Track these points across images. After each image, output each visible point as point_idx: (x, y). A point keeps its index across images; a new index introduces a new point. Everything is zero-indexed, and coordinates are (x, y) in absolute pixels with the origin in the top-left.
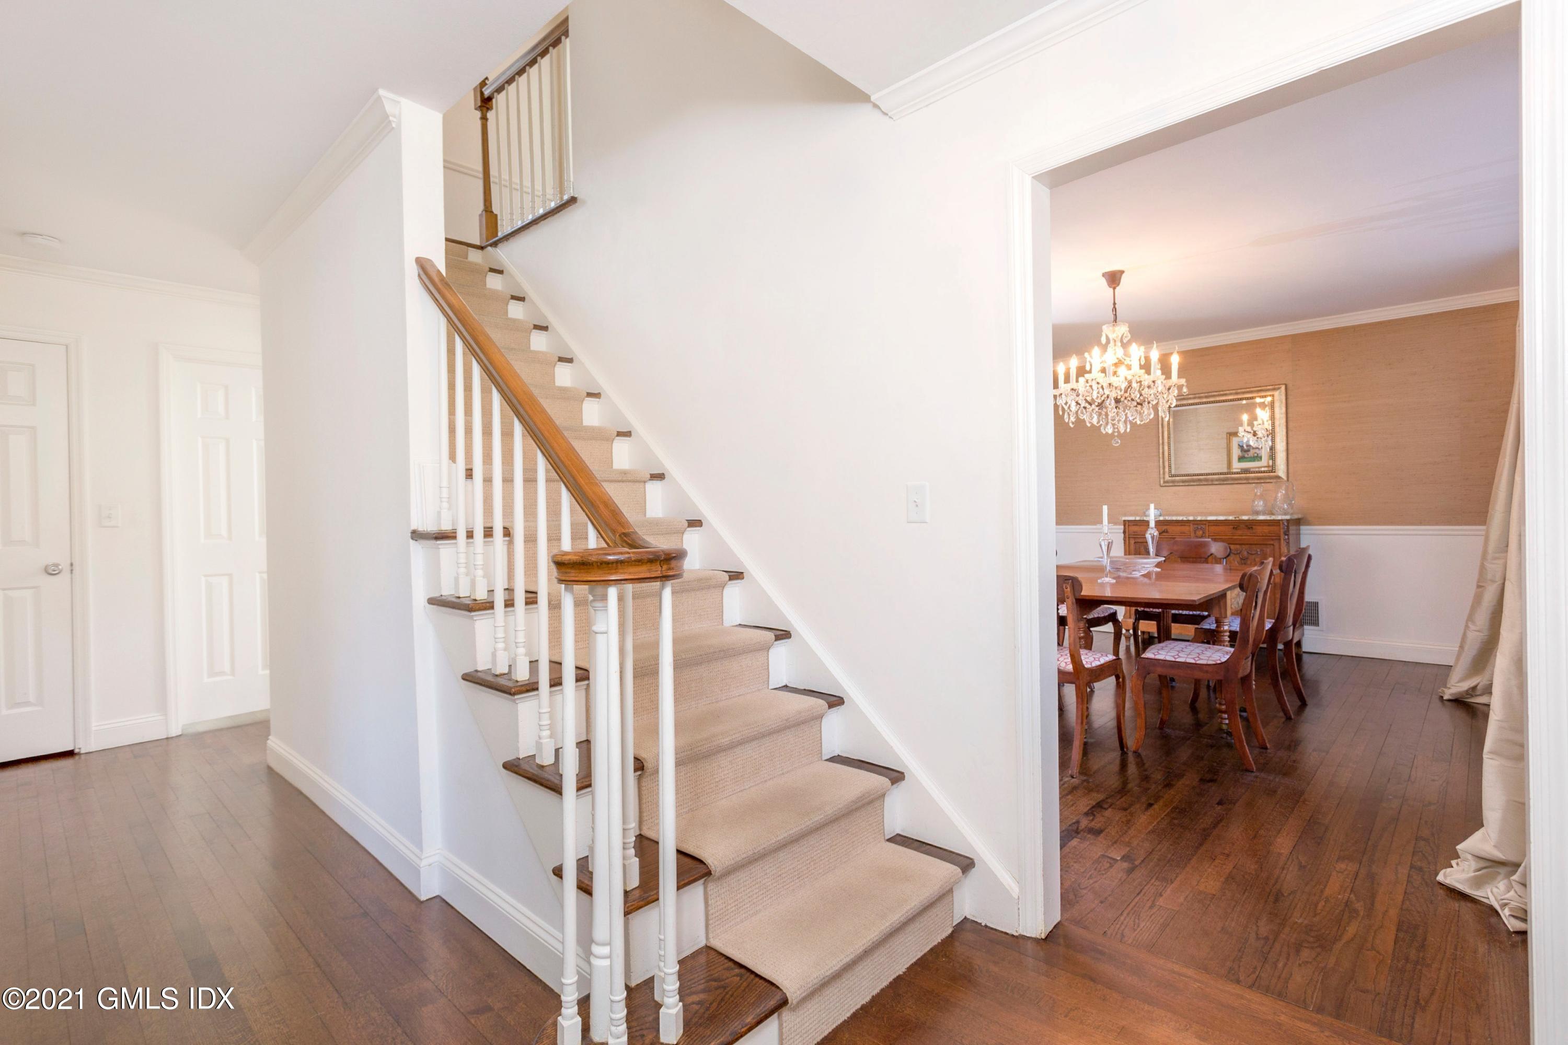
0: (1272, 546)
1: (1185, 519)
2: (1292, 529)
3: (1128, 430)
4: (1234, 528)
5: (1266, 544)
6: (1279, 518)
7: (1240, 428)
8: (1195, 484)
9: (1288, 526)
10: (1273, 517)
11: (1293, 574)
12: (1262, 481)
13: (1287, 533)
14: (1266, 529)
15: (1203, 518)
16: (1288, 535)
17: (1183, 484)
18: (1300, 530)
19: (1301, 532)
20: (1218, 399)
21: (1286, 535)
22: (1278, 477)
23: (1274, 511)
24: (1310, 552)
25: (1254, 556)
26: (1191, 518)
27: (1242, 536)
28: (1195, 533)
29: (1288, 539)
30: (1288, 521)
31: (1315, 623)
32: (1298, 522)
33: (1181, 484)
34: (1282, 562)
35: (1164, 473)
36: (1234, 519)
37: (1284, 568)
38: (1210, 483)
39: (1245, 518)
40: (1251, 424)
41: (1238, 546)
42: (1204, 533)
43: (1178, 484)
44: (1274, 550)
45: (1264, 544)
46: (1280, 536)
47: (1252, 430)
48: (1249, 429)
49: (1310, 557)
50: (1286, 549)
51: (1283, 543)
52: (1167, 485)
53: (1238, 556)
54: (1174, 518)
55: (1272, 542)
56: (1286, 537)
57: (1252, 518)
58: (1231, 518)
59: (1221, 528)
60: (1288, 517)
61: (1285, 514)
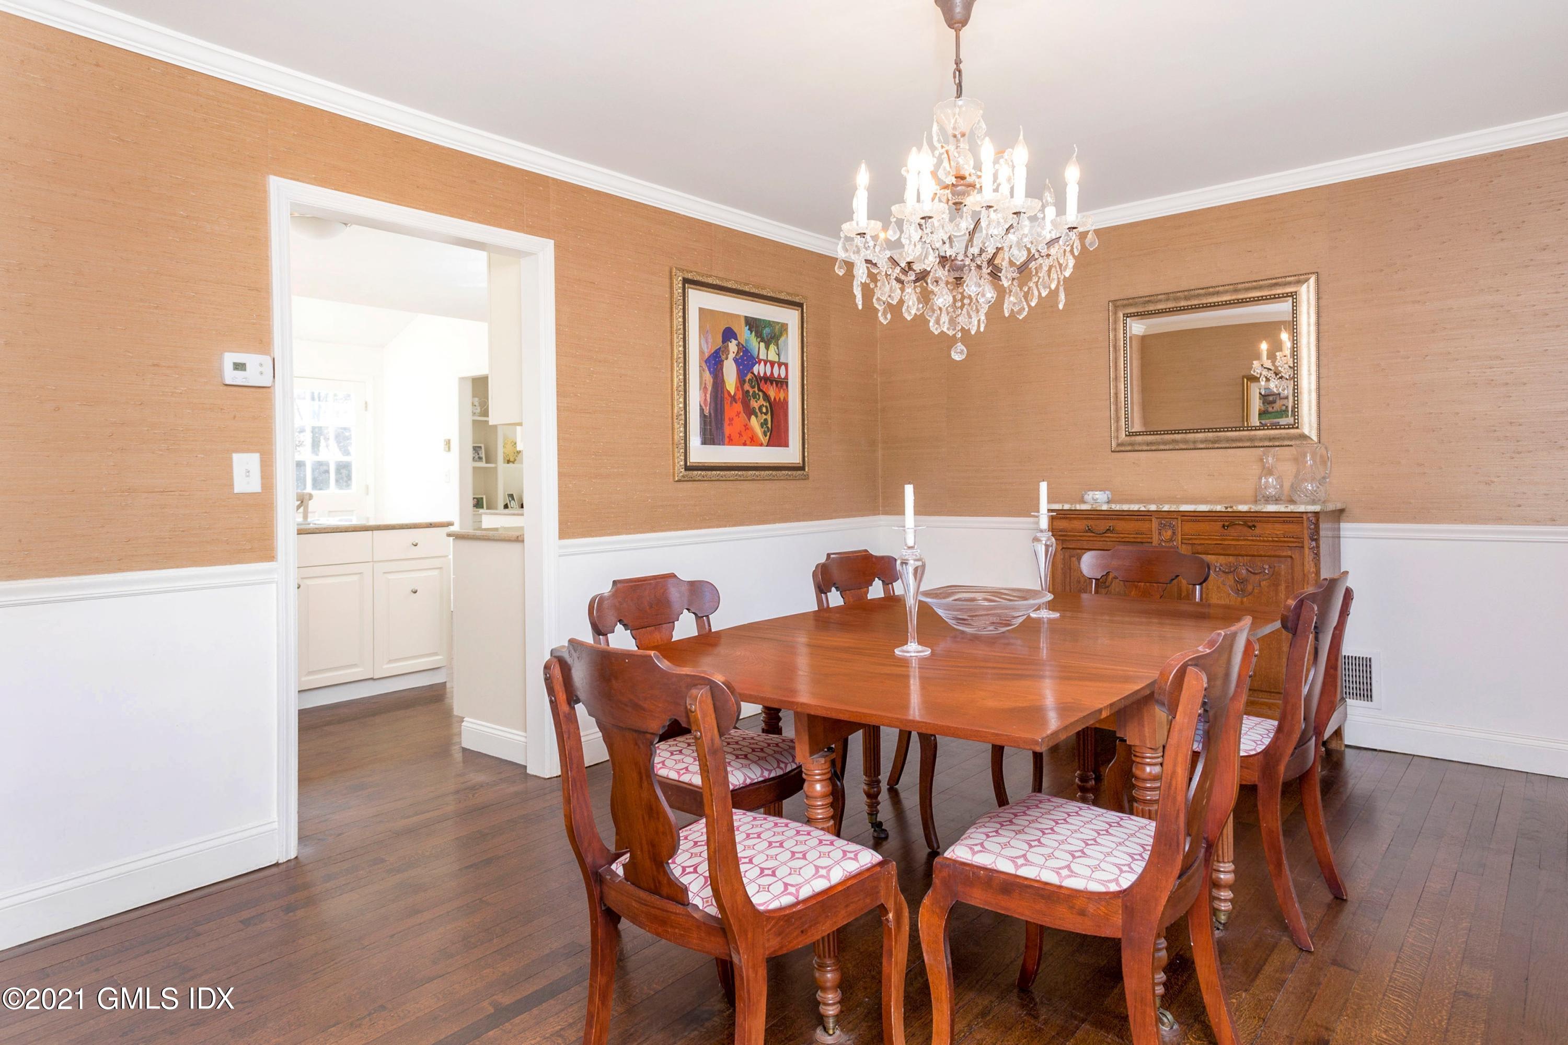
0: (1289, 559)
1: (1143, 509)
2: (1325, 529)
3: (982, 329)
4: (1224, 526)
5: (1279, 557)
6: (1302, 508)
7: (1254, 362)
8: (1167, 447)
9: (1317, 525)
10: (1291, 508)
11: (1311, 637)
12: (1277, 444)
13: (1315, 537)
14: (1279, 529)
15: (1174, 508)
16: (1317, 540)
17: (1148, 448)
18: (1339, 529)
19: (1342, 533)
20: (1204, 301)
21: (1313, 540)
22: (1304, 437)
23: (1296, 498)
24: (1350, 583)
25: (1257, 577)
26: (1153, 507)
27: (1238, 540)
28: (1160, 534)
29: (1318, 547)
30: (1316, 514)
31: (1367, 695)
32: (1339, 515)
33: (1145, 448)
34: (1287, 608)
35: (1117, 430)
36: (1224, 510)
37: (1289, 625)
38: (1192, 446)
39: (1243, 508)
40: (1272, 356)
41: (1231, 559)
42: (1174, 533)
43: (1140, 448)
44: (1292, 568)
45: (1274, 556)
46: (1303, 542)
47: (1274, 364)
48: (1268, 364)
49: (1348, 595)
50: (1312, 565)
51: (1308, 555)
52: (1123, 448)
53: (1231, 576)
54: (1125, 507)
55: (1289, 553)
56: (1314, 544)
57: (1254, 508)
58: (1219, 508)
59: (1204, 526)
60: (1317, 508)
61: (1314, 502)
